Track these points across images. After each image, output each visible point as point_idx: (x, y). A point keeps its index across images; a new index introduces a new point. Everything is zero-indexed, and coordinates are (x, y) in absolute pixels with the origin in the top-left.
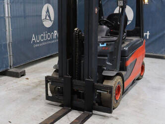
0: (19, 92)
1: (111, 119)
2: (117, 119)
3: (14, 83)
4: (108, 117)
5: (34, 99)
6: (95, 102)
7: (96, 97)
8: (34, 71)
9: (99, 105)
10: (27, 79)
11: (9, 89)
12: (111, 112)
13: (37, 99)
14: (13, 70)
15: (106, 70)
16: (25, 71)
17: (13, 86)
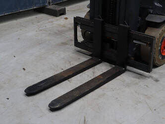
0: (50, 34)
1: (150, 79)
2: (157, 81)
3: (49, 22)
4: (146, 77)
5: (64, 44)
6: (130, 55)
7: (134, 49)
8: (78, 9)
9: (135, 60)
10: (66, 18)
11: (40, 29)
12: (149, 71)
13: (67, 44)
14: (51, 7)
15: (152, 14)
16: (65, 9)
17: (46, 26)
